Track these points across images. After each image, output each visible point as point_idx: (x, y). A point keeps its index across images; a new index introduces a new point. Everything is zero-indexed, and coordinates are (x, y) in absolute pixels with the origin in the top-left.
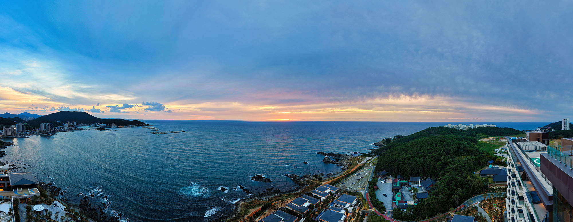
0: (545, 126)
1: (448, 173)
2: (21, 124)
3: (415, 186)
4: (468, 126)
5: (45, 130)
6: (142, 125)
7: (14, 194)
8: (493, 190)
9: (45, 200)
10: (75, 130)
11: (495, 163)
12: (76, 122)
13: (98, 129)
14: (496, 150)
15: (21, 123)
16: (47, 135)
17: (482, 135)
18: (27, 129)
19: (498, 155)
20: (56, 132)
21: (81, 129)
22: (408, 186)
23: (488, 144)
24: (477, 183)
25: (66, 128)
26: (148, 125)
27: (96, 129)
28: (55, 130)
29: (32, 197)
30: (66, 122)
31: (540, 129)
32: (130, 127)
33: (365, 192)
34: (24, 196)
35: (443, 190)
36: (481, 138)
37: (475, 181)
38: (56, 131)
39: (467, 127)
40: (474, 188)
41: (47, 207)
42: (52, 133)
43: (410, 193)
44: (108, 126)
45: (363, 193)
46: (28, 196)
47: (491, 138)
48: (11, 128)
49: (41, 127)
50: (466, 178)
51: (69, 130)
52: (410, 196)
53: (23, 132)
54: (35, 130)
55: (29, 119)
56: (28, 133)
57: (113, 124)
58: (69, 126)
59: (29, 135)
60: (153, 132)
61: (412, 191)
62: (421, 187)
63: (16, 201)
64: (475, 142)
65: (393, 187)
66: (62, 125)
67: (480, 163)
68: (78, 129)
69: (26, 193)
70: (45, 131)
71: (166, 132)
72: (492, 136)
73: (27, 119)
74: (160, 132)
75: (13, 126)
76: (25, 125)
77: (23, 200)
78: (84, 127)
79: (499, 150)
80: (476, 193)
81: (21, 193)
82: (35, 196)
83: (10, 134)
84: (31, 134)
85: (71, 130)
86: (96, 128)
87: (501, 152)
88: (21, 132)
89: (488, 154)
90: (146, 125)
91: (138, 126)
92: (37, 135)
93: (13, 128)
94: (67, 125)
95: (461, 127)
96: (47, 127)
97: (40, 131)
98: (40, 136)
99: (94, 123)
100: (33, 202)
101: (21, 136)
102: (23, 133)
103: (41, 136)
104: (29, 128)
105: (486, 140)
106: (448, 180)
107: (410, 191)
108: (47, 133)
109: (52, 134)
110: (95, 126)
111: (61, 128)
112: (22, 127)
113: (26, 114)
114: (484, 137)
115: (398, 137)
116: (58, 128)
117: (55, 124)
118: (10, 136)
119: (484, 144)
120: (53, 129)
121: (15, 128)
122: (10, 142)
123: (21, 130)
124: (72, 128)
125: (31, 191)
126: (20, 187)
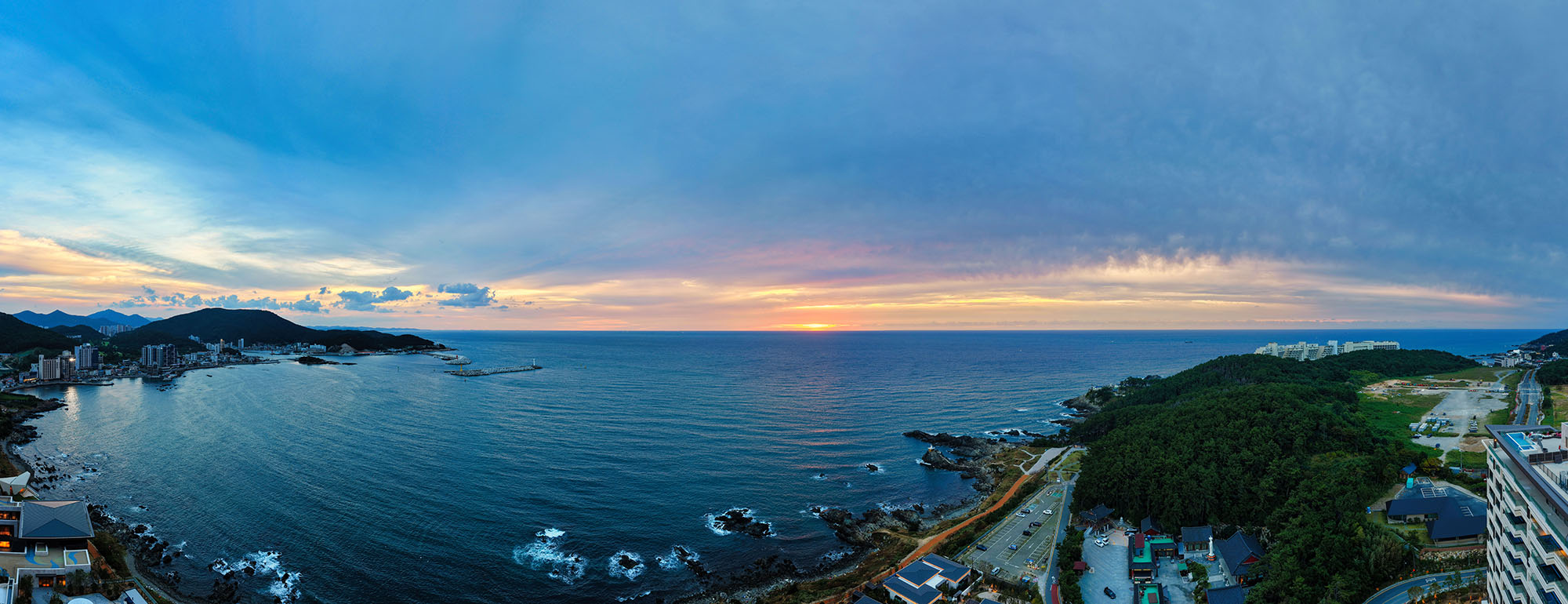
2: (88, 347)
4: (1322, 348)
5: (154, 363)
6: (424, 347)
7: (25, 562)
9: (104, 586)
10: (237, 363)
12: (242, 339)
13: (302, 361)
15: (88, 344)
16: (159, 378)
17: (1366, 375)
18: (106, 360)
20: (187, 370)
21: (256, 361)
23: (1386, 403)
25: (214, 358)
26: (442, 348)
27: (295, 360)
28: (184, 363)
29: (70, 575)
30: (215, 341)
32: (390, 353)
34: (49, 570)
36: (1363, 384)
38: (184, 365)
39: (1321, 352)
42: (173, 373)
44: (330, 351)
46: (59, 571)
47: (1392, 382)
48: (61, 359)
49: (143, 353)
51: (221, 364)
53: (96, 368)
54: (128, 364)
55: (117, 329)
56: (108, 372)
57: (344, 345)
58: (224, 351)
59: (111, 378)
60: (455, 369)
63: (25, 583)
64: (1351, 398)
66: (205, 349)
68: (246, 361)
69: (57, 560)
70: (155, 366)
71: (487, 371)
72: (1391, 378)
73: (110, 328)
74: (471, 368)
75: (66, 353)
76: (101, 349)
77: (44, 578)
78: (265, 355)
81: (43, 561)
82: (79, 572)
83: (58, 376)
84: (115, 375)
85: (229, 362)
86: (298, 356)
88: (90, 369)
90: (435, 348)
91: (414, 351)
92: (133, 378)
93: (67, 359)
94: (216, 347)
95: (1304, 350)
96: (159, 355)
97: (141, 366)
98: (140, 379)
99: (292, 342)
100: (70, 587)
101: (88, 383)
102: (95, 372)
103: (145, 380)
104: (111, 359)
105: (1378, 390)
108: (161, 372)
109: (173, 375)
110: (296, 352)
111: (199, 357)
112: (92, 354)
113: (108, 316)
114: (1373, 381)
115: (1133, 381)
116: (193, 357)
117: (186, 346)
118: (58, 379)
119: (1375, 405)
120: (176, 361)
121: (71, 360)
122: (55, 399)
123: (89, 364)
124: (232, 357)
125: (70, 556)
126: (43, 543)
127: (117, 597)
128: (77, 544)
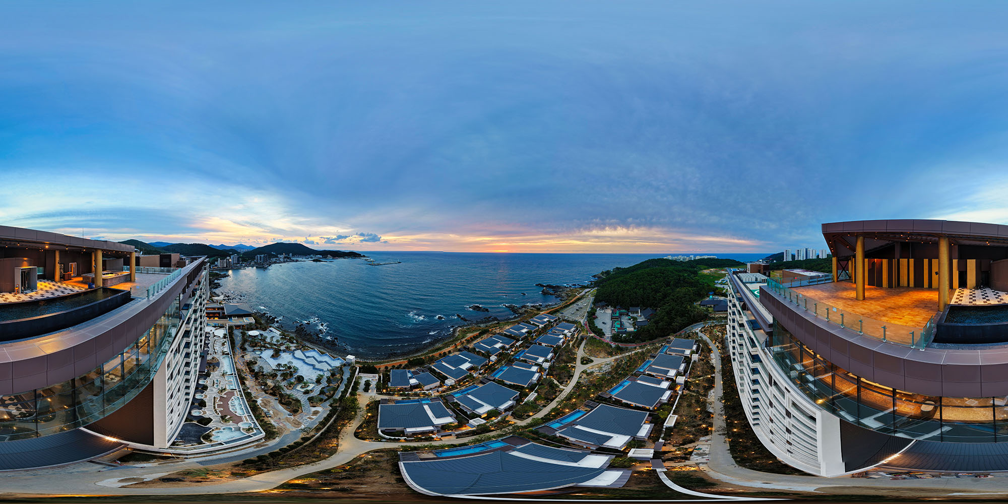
0: (767, 258)
1: (667, 303)
3: (635, 315)
6: (357, 256)
7: (229, 322)
8: (714, 318)
9: (261, 327)
10: (290, 262)
11: (715, 294)
12: (291, 254)
13: (313, 261)
14: (716, 281)
15: (236, 255)
16: (262, 267)
18: (242, 261)
19: (719, 286)
20: (272, 264)
21: (297, 261)
22: (628, 315)
24: (698, 313)
25: (282, 260)
28: (271, 262)
29: (247, 325)
30: (281, 254)
31: (761, 260)
32: (345, 258)
33: (584, 321)
34: (239, 324)
35: (663, 318)
36: (701, 269)
37: (695, 311)
40: (694, 316)
41: (262, 332)
42: (267, 265)
43: (630, 321)
44: (323, 258)
45: (582, 321)
46: (243, 324)
47: (712, 269)
48: (226, 260)
49: (256, 258)
50: (686, 307)
51: (284, 262)
52: (630, 323)
53: (239, 263)
54: (251, 262)
55: (245, 251)
56: (243, 265)
57: (328, 256)
58: (285, 257)
59: (244, 267)
61: (632, 320)
62: (641, 316)
63: (231, 328)
64: (695, 273)
65: (612, 316)
66: (278, 257)
67: (700, 295)
68: (293, 261)
69: (242, 321)
70: (261, 262)
73: (242, 250)
75: (228, 258)
76: (240, 257)
77: (238, 327)
78: (300, 259)
79: (720, 281)
80: (697, 321)
81: (235, 321)
82: (251, 324)
83: (225, 266)
84: (246, 266)
85: (287, 261)
87: (721, 284)
88: (236, 264)
89: (709, 285)
90: (362, 256)
91: (353, 257)
92: (253, 267)
93: (228, 260)
94: (282, 256)
96: (262, 259)
97: (255, 263)
98: (255, 267)
99: (309, 255)
100: (248, 328)
101: (236, 268)
102: (238, 265)
103: (257, 267)
104: (244, 260)
106: (667, 309)
107: (630, 319)
108: (263, 264)
110: (311, 258)
111: (276, 260)
112: (237, 259)
113: (241, 247)
114: (705, 269)
115: (618, 268)
116: (274, 260)
117: (271, 256)
120: (268, 261)
121: (230, 260)
122: (225, 274)
123: (236, 262)
124: (288, 259)
125: (246, 319)
126: (235, 316)
127: (266, 330)
128: (248, 315)
